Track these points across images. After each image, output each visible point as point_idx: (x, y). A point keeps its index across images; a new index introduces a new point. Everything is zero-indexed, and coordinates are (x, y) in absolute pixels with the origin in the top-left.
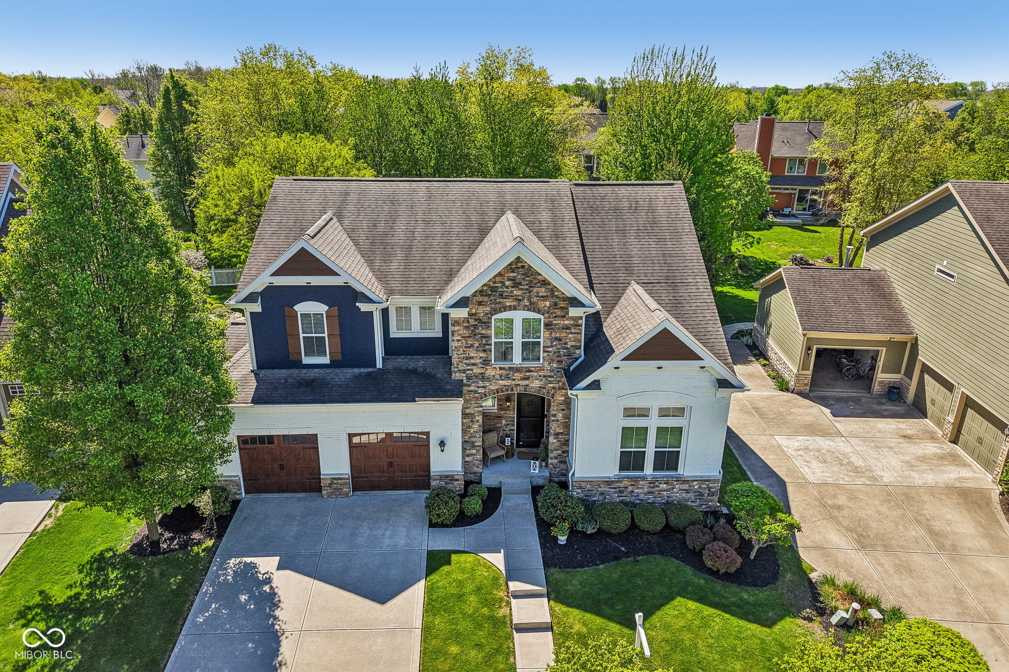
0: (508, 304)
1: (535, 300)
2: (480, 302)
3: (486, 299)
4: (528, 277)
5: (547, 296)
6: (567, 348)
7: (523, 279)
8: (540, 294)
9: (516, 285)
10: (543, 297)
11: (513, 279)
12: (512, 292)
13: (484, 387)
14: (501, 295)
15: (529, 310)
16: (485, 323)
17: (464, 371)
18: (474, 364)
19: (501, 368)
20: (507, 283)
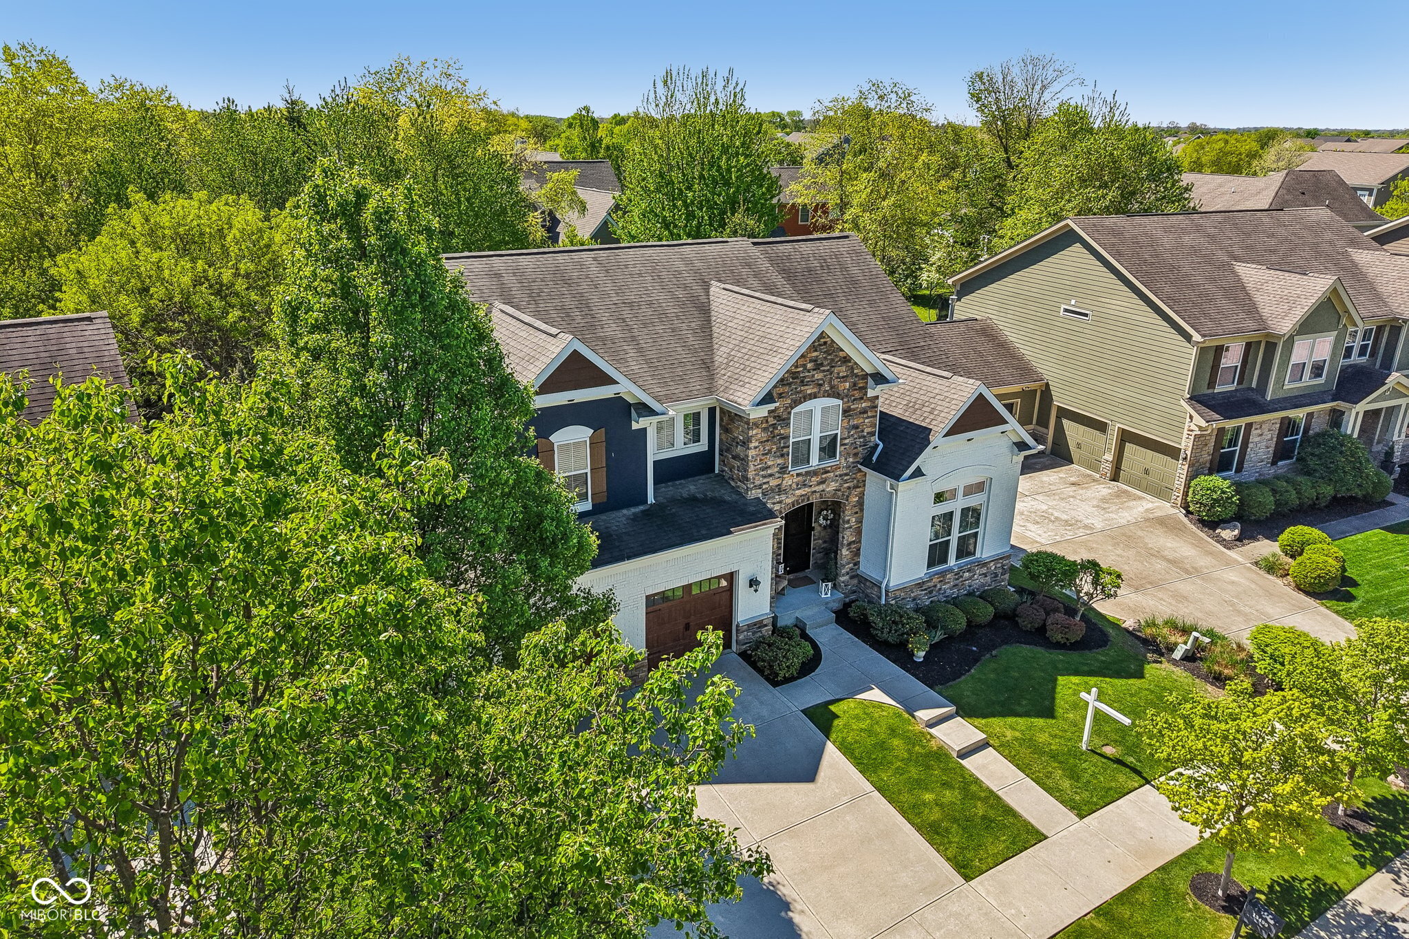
0: (809, 392)
1: (835, 382)
2: (781, 394)
3: (786, 389)
4: (830, 354)
5: (847, 376)
6: (864, 437)
7: (825, 358)
8: (841, 375)
9: (818, 367)
10: (843, 377)
11: (814, 360)
12: (813, 376)
13: (780, 502)
14: (802, 382)
15: (829, 396)
16: (784, 420)
17: (760, 486)
18: (771, 475)
19: (798, 475)
20: (809, 366)
